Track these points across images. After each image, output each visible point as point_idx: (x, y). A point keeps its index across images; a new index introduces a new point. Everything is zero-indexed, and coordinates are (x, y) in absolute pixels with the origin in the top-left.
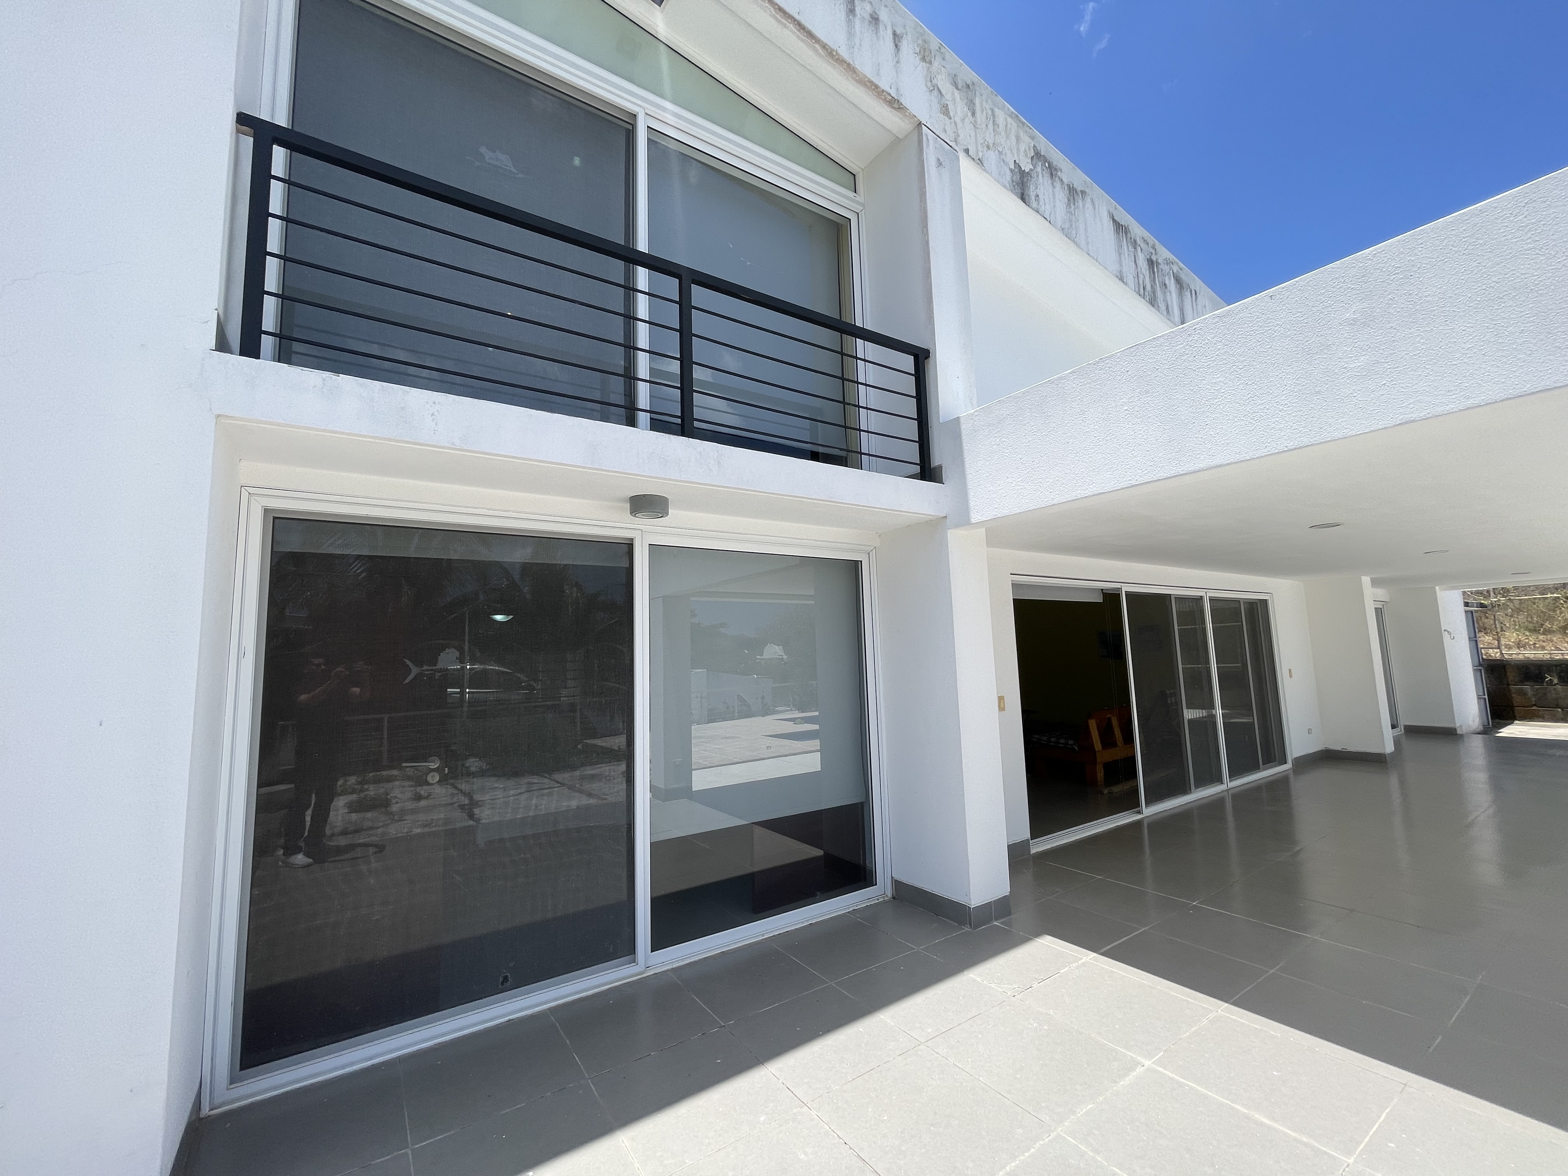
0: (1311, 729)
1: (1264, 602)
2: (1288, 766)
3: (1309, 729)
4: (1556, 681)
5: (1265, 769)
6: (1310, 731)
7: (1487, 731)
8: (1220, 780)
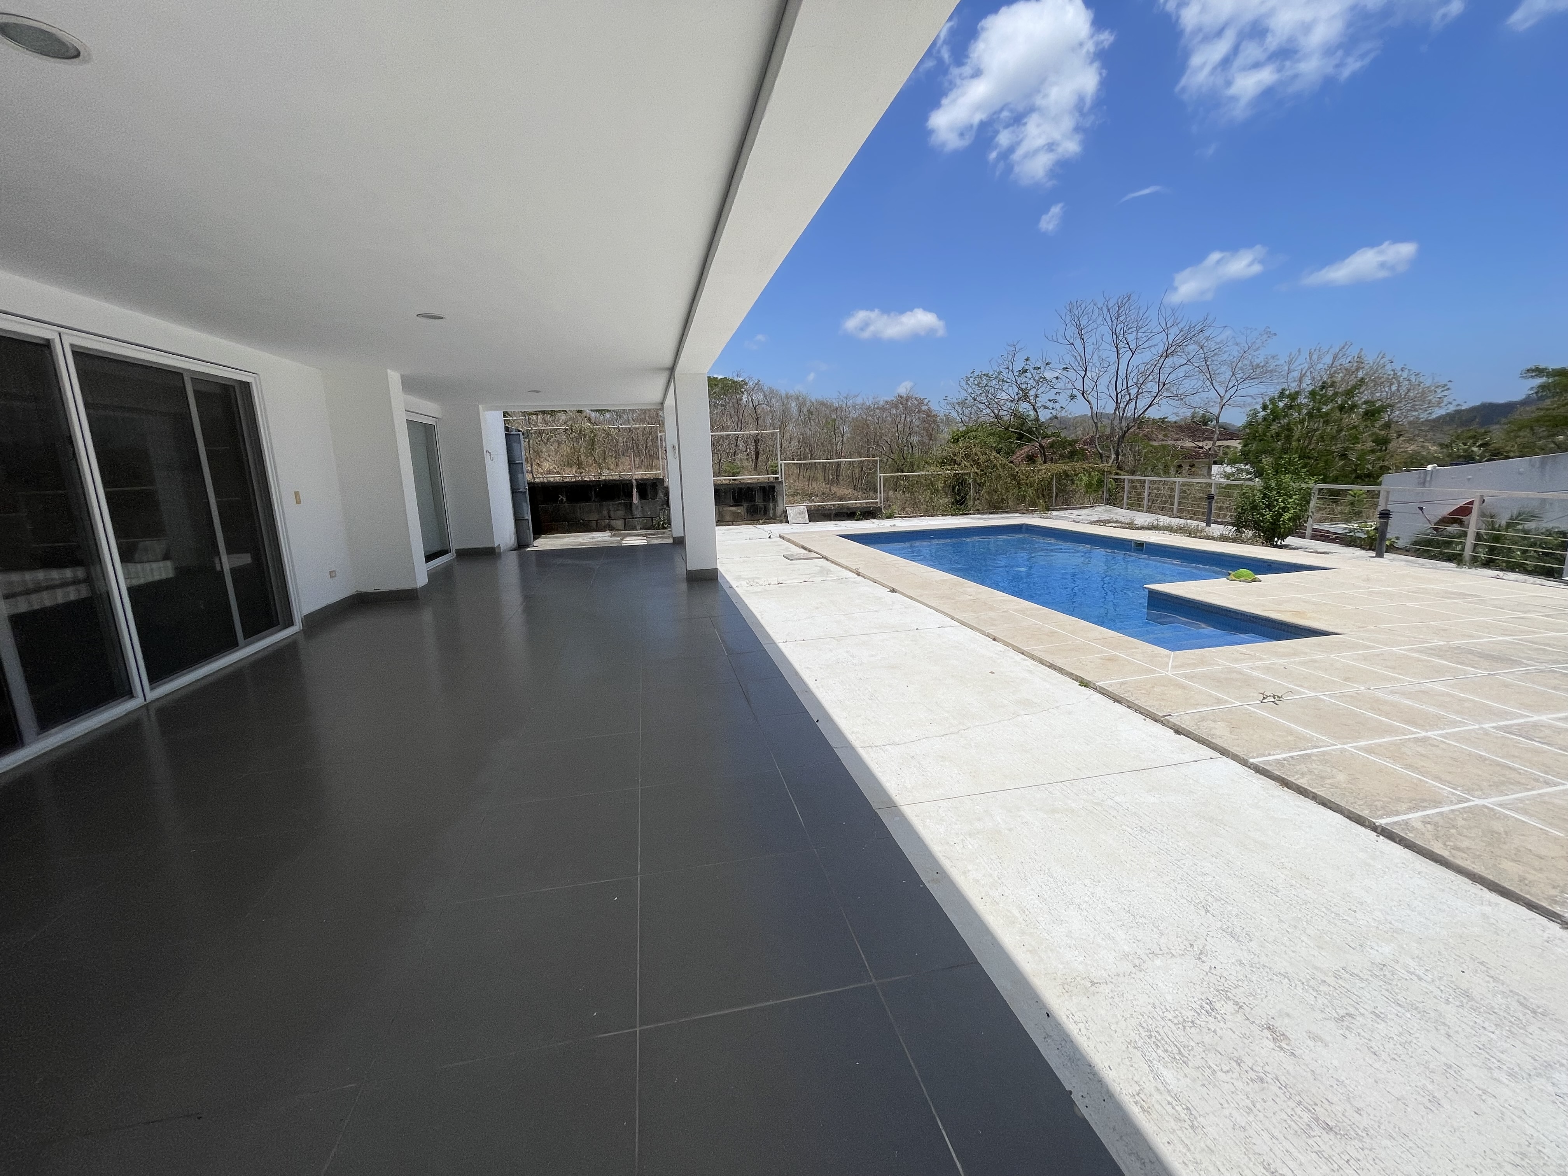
0: (334, 571)
1: (246, 386)
2: (297, 627)
3: (330, 572)
4: (565, 499)
5: (246, 645)
6: (332, 574)
7: (521, 545)
8: (129, 694)
